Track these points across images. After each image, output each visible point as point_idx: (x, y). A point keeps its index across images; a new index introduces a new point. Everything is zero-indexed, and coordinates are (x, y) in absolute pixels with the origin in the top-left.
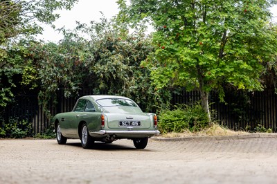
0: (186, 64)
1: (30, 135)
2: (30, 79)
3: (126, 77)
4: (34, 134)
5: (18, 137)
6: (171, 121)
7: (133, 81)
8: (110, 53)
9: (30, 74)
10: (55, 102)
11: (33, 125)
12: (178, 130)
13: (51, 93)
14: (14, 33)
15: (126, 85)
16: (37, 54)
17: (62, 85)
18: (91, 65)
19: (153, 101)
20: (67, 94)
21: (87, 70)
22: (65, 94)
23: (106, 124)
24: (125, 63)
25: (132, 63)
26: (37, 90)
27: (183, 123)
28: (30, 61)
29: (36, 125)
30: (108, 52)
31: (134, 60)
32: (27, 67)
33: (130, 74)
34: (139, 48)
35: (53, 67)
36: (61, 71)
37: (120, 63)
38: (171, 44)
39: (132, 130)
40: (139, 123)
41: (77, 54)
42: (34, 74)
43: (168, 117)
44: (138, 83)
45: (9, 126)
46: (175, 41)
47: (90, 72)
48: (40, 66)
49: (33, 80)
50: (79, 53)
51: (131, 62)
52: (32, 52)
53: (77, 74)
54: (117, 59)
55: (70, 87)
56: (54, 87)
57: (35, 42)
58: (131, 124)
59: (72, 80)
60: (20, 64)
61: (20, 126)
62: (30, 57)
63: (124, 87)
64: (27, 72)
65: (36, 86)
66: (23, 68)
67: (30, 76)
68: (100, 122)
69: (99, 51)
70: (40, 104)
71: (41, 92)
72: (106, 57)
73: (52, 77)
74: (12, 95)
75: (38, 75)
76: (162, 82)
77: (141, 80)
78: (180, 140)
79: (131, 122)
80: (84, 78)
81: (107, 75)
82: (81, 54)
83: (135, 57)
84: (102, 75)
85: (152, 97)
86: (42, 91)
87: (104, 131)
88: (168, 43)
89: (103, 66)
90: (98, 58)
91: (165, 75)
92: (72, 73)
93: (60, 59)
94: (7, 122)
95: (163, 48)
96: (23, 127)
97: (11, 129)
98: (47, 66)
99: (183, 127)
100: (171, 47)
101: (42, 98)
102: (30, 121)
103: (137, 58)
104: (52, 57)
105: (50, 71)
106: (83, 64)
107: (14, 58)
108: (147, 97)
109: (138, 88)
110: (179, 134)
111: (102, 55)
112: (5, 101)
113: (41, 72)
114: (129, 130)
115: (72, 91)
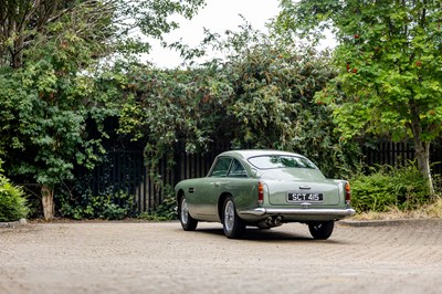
0: (394, 98)
1: (132, 214)
2: (131, 124)
3: (286, 122)
4: (139, 213)
5: (113, 217)
6: (368, 193)
7: (298, 127)
8: (258, 83)
9: (131, 116)
10: (171, 161)
11: (137, 199)
12: (380, 208)
13: (165, 146)
14: (107, 51)
15: (287, 136)
16: (143, 84)
17: (182, 134)
18: (229, 101)
19: (331, 160)
20: (191, 147)
21: (222, 111)
22: (187, 148)
23: (266, 197)
24: (284, 98)
25: (296, 98)
26: (142, 142)
27: (388, 196)
28: (132, 96)
29: (142, 199)
30: (254, 83)
31: (299, 92)
32: (127, 105)
33: (293, 116)
34: (307, 73)
35: (168, 106)
36: (181, 111)
37: (274, 99)
38: (367, 64)
39: (309, 207)
40: (321, 197)
41: (207, 84)
42: (138, 117)
43: (363, 186)
44: (306, 131)
45: (99, 201)
46: (373, 59)
47: (228, 113)
48: (147, 104)
49: (137, 127)
50: (209, 81)
51: (294, 96)
52: (134, 83)
53: (207, 116)
54: (269, 93)
55: (195, 137)
56: (171, 137)
57: (139, 65)
58: (307, 199)
59: (199, 127)
60: (115, 101)
61: (116, 201)
62: (132, 89)
63: (283, 138)
64: (127, 113)
65: (140, 135)
66: (120, 108)
67: (132, 120)
68: (257, 194)
69: (242, 79)
70: (146, 164)
71: (148, 145)
72: (253, 91)
73: (167, 122)
74: (104, 151)
75: (144, 119)
76: (352, 128)
77: (311, 126)
78: (384, 224)
79: (308, 195)
80: (217, 123)
81: (255, 119)
82: (213, 84)
83: (300, 87)
84: (246, 119)
85: (329, 154)
86: (151, 143)
87: (263, 210)
88: (363, 64)
89: (247, 105)
90: (240, 91)
91: (357, 116)
92: (198, 115)
93: (179, 92)
94: (95, 195)
95: (355, 71)
96: (120, 202)
97: (102, 205)
98: (158, 104)
99: (387, 203)
100: (368, 69)
101: (150, 155)
102: (132, 192)
103: (304, 90)
104: (167, 89)
105: (164, 112)
106: (216, 100)
107: (105, 90)
108: (321, 153)
109: (307, 139)
110: (382, 215)
111: (246, 87)
112: (92, 160)
113: (149, 113)
114: (304, 207)
115: (197, 144)
